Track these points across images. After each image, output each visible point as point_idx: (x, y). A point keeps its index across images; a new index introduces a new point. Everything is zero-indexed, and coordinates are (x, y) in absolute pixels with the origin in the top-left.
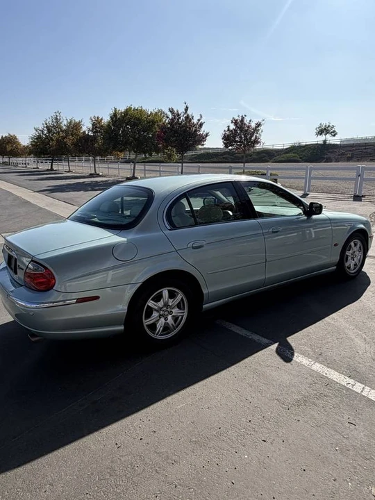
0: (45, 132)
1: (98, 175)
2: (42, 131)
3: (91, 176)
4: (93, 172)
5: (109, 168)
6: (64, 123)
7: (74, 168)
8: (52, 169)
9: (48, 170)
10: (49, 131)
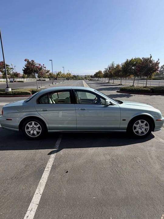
0: (108, 69)
1: (122, 85)
2: (107, 69)
3: (119, 85)
4: (120, 84)
5: (126, 82)
6: (115, 66)
7: (115, 82)
8: (109, 82)
9: (107, 83)
10: (110, 69)
